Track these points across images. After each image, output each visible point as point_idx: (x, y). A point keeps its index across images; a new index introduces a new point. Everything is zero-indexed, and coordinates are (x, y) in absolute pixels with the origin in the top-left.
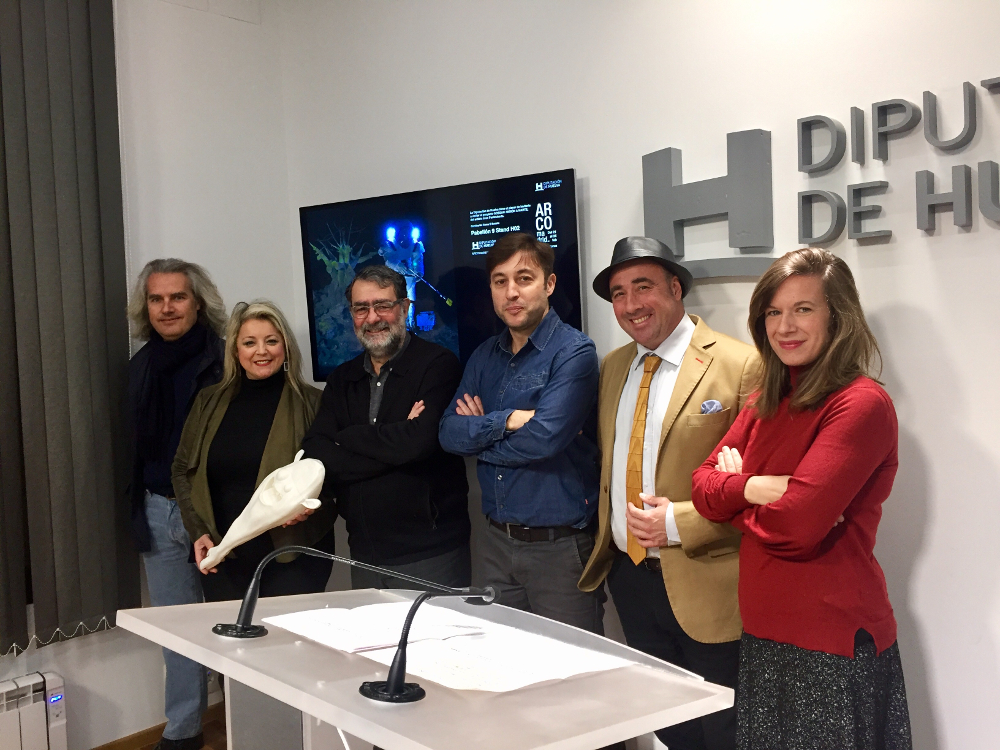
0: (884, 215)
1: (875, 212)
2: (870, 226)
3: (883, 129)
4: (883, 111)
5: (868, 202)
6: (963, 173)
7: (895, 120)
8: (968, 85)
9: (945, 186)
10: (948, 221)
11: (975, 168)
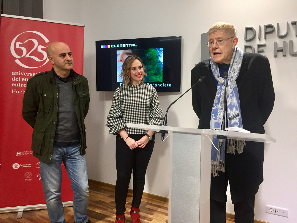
0: (265, 52)
1: (262, 51)
3: (266, 31)
4: (267, 27)
5: (261, 49)
6: (285, 43)
7: (269, 30)
8: (288, 22)
9: (280, 45)
10: (280, 54)
11: (288, 42)
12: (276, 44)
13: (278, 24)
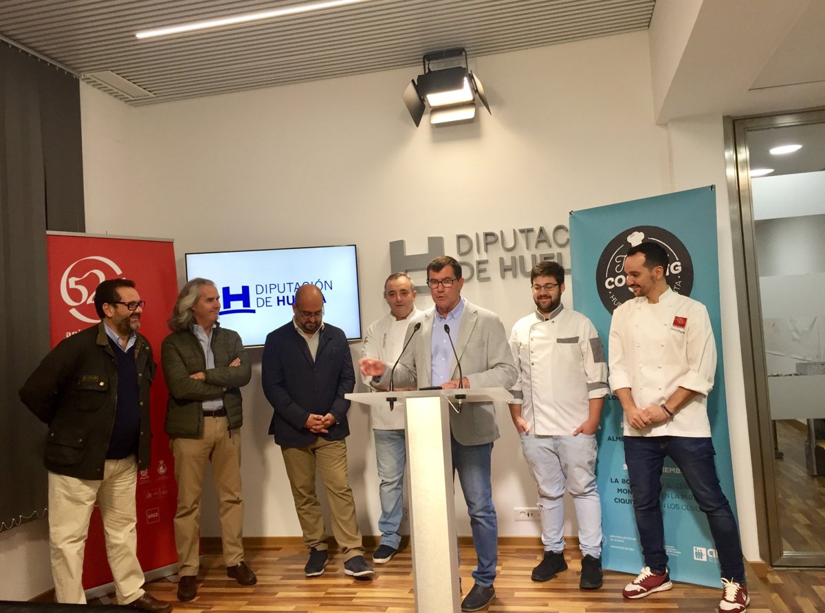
0: (488, 272)
1: (484, 270)
2: (483, 275)
3: (486, 241)
4: (487, 235)
5: (482, 266)
6: (513, 259)
7: (490, 239)
8: (514, 230)
9: (508, 263)
10: (509, 274)
11: (517, 257)
12: (502, 260)
13: (501, 232)
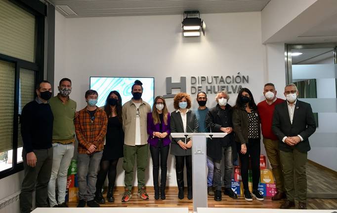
4: (202, 77)
5: (200, 89)
7: (203, 79)
8: (212, 76)
10: (209, 92)
11: (213, 86)
12: (207, 87)
13: (207, 77)
